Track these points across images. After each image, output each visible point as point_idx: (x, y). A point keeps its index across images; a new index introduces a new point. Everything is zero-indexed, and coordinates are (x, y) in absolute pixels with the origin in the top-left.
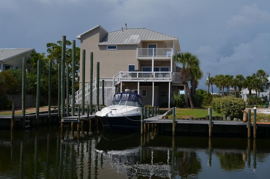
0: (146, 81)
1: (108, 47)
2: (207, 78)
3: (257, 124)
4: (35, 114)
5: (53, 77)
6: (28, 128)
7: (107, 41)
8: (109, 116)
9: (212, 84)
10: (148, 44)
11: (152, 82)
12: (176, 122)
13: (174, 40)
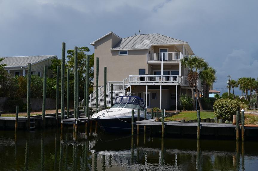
0: (153, 85)
1: (120, 52)
2: (228, 81)
3: (245, 126)
4: (41, 116)
5: (71, 82)
6: (33, 129)
7: (119, 47)
8: (100, 118)
9: (233, 87)
10: (160, 49)
11: (159, 86)
12: (164, 124)
13: (184, 44)
